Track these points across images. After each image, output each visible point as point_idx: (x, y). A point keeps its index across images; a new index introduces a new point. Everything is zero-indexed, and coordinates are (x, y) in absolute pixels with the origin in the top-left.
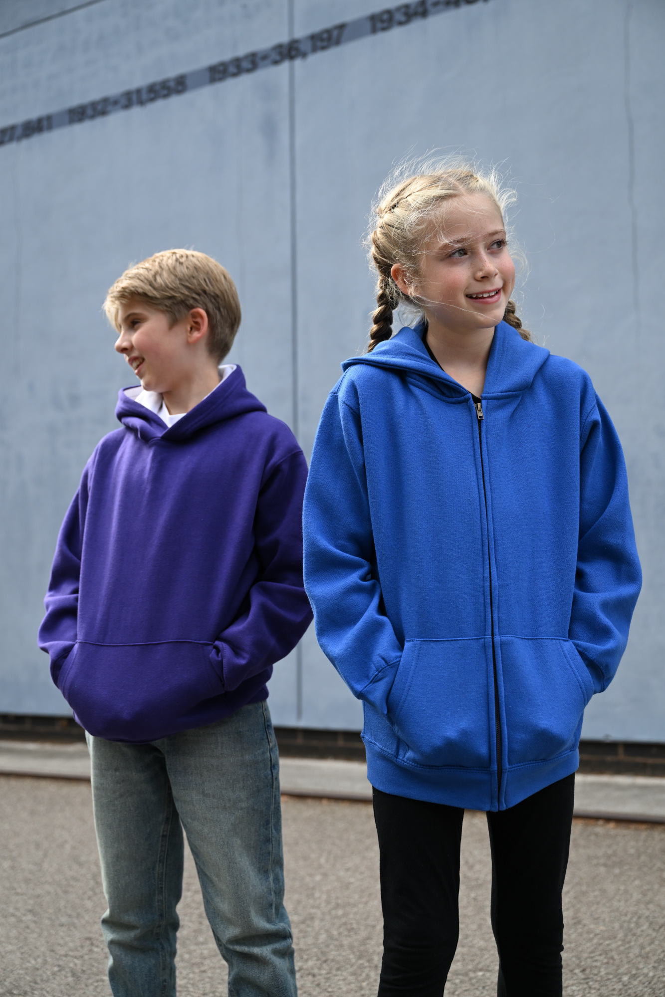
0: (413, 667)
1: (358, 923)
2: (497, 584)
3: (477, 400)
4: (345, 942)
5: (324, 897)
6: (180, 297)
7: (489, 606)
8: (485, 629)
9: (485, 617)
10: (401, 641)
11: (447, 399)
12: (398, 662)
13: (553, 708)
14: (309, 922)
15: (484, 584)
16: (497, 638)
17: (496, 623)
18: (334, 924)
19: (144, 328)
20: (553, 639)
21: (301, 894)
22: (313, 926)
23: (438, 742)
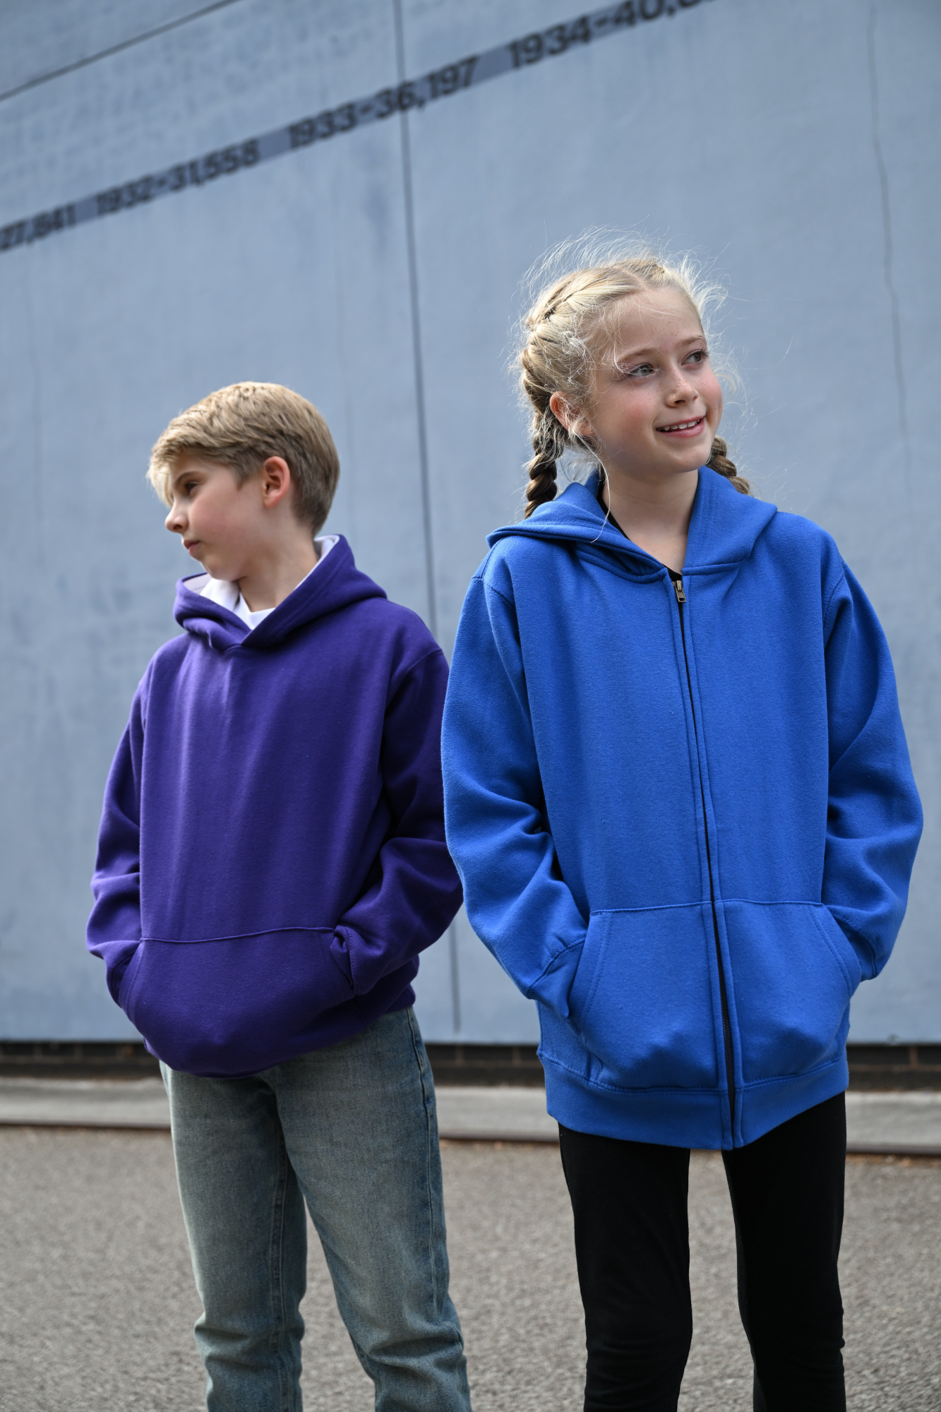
0: (602, 950)
1: (553, 1317)
2: (715, 828)
3: (675, 577)
4: (536, 1344)
5: (504, 1281)
8: (702, 891)
9: (701, 875)
10: (584, 912)
11: (635, 578)
12: (581, 943)
13: (804, 1000)
14: (483, 1318)
15: (697, 828)
16: (719, 904)
17: (716, 883)
18: (519, 1319)
19: (203, 493)
20: (799, 904)
21: (471, 1278)
22: (490, 1323)
23: (642, 1052)
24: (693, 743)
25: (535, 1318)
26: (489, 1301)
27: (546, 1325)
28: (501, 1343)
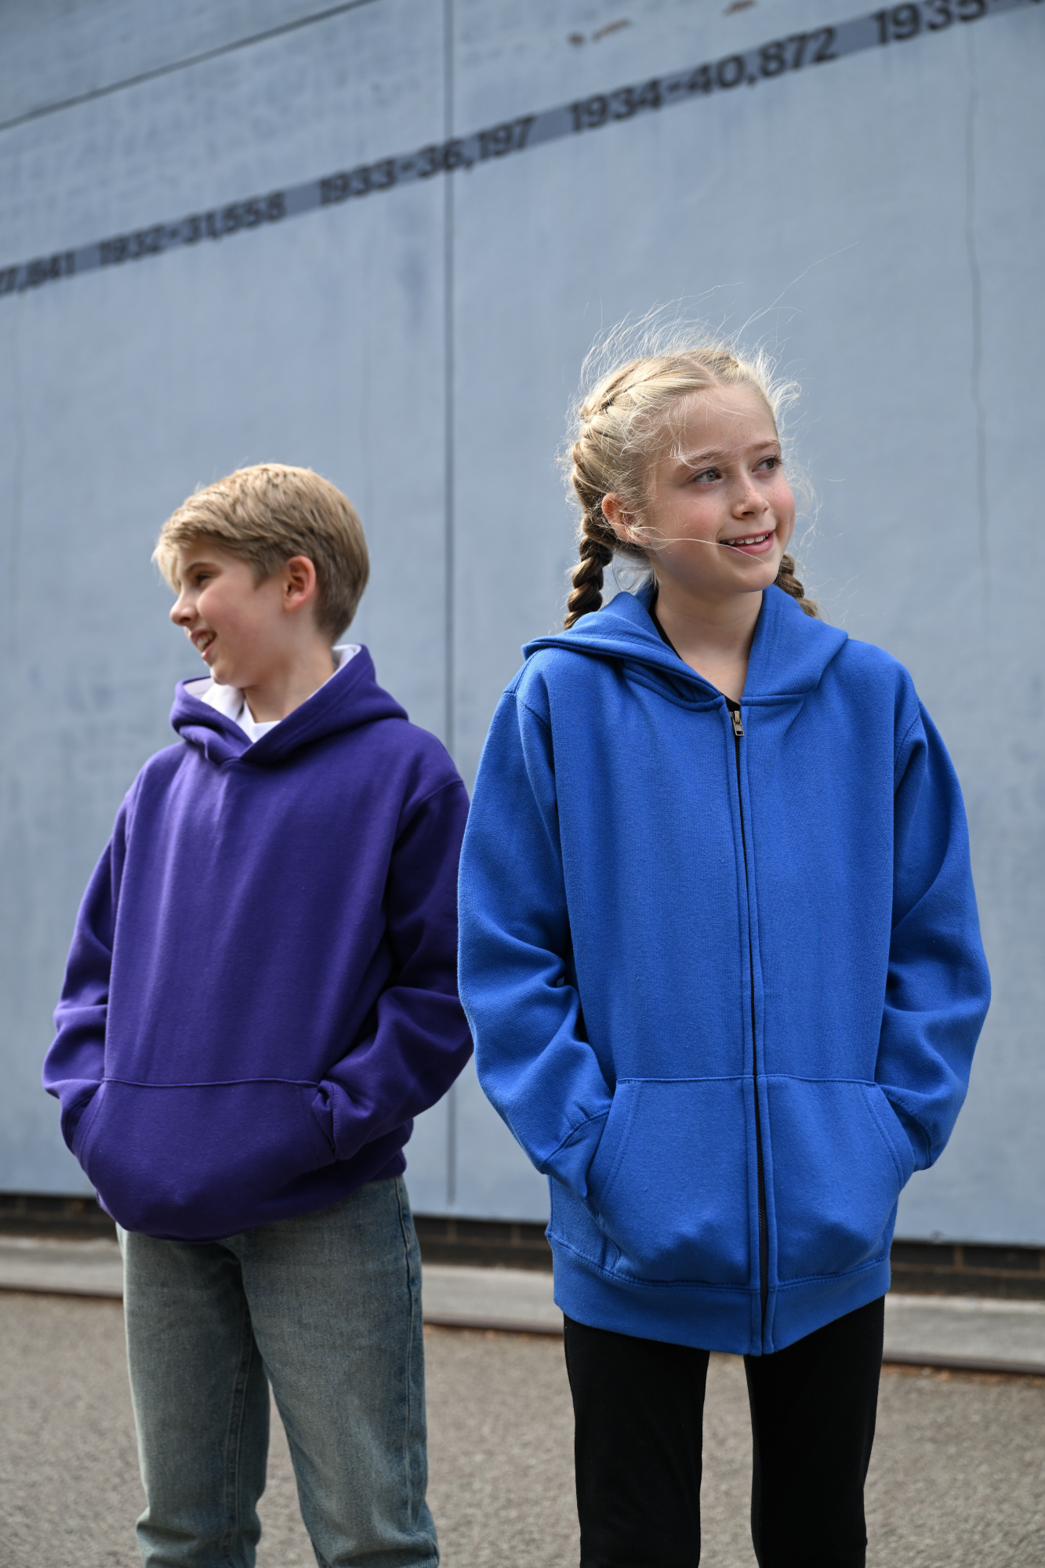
0: (629, 1124)
1: (541, 1531)
2: (762, 993)
3: (733, 706)
5: (488, 1489)
6: (272, 538)
7: (750, 1027)
8: (743, 1064)
9: (744, 1045)
10: (609, 1079)
11: (687, 704)
12: (605, 1114)
13: (850, 1191)
14: (463, 1529)
15: (742, 992)
16: (762, 1079)
17: (760, 1055)
18: (503, 1533)
19: (214, 586)
20: (851, 1082)
21: (451, 1483)
22: (470, 1536)
23: (667, 1242)
24: (744, 895)
25: (521, 1532)
26: (470, 1511)
27: (533, 1540)
28: (482, 1559)
